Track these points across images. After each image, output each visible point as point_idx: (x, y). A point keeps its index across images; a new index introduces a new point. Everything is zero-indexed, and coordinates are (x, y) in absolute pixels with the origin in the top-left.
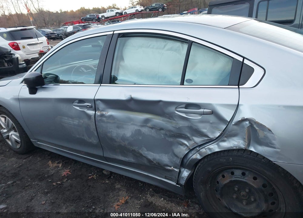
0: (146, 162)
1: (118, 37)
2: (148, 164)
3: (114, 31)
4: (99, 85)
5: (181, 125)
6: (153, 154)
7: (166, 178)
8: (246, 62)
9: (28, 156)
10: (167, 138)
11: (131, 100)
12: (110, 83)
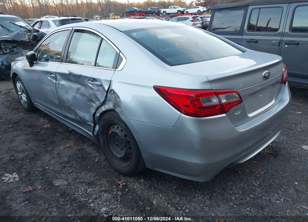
0: (79, 118)
1: (74, 32)
2: (80, 120)
3: (73, 27)
4: (60, 63)
5: (91, 93)
6: (81, 113)
7: (89, 131)
8: (121, 54)
9: (31, 113)
10: (87, 102)
11: (71, 74)
12: (66, 62)
